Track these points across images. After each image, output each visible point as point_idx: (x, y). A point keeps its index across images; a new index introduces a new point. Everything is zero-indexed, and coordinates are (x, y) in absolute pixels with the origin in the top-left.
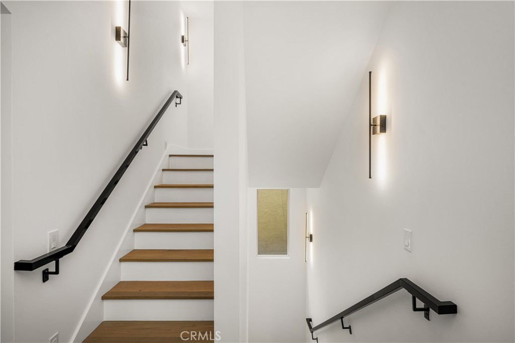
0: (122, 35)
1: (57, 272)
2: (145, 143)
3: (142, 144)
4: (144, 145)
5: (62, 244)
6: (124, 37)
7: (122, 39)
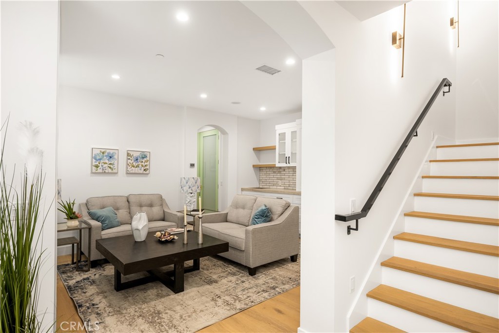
0: (398, 38)
1: (357, 229)
2: (415, 134)
3: (413, 135)
4: (415, 136)
5: (359, 210)
6: (400, 39)
7: (398, 42)
